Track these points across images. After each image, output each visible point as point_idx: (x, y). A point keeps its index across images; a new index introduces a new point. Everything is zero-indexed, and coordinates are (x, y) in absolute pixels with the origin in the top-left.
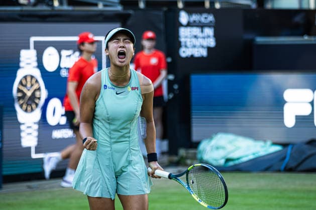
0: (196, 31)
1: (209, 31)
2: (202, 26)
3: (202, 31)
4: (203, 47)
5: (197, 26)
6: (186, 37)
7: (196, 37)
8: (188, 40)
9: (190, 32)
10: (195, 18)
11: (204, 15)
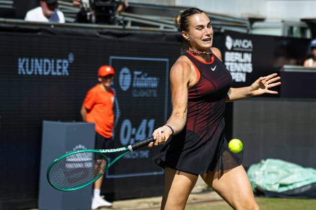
0: (238, 56)
1: (248, 57)
2: (243, 52)
3: (243, 57)
4: (242, 72)
5: (239, 52)
6: (230, 62)
7: (237, 62)
8: (232, 64)
9: (234, 56)
10: (238, 43)
11: (245, 41)
